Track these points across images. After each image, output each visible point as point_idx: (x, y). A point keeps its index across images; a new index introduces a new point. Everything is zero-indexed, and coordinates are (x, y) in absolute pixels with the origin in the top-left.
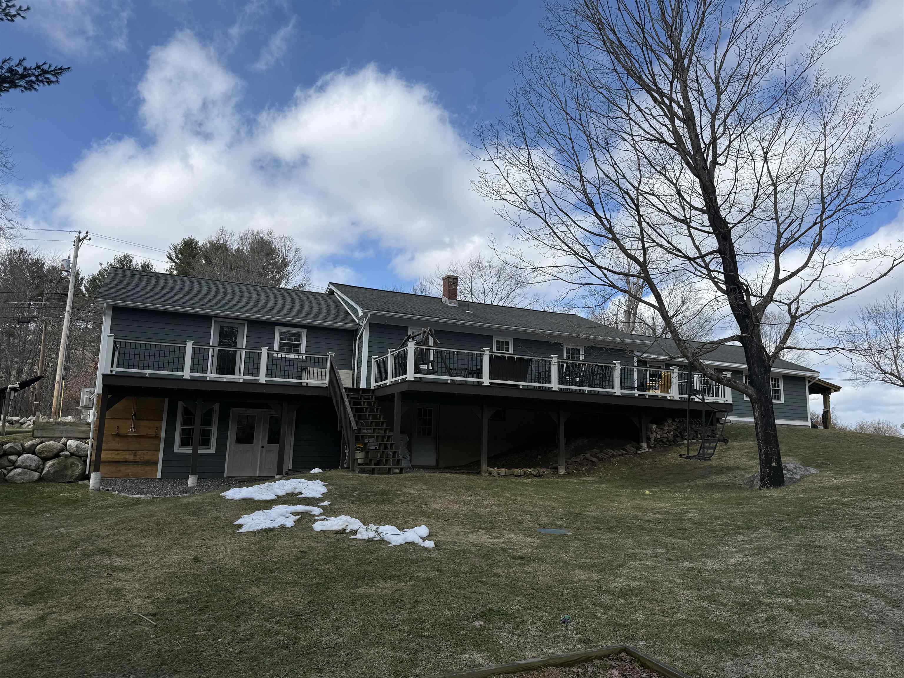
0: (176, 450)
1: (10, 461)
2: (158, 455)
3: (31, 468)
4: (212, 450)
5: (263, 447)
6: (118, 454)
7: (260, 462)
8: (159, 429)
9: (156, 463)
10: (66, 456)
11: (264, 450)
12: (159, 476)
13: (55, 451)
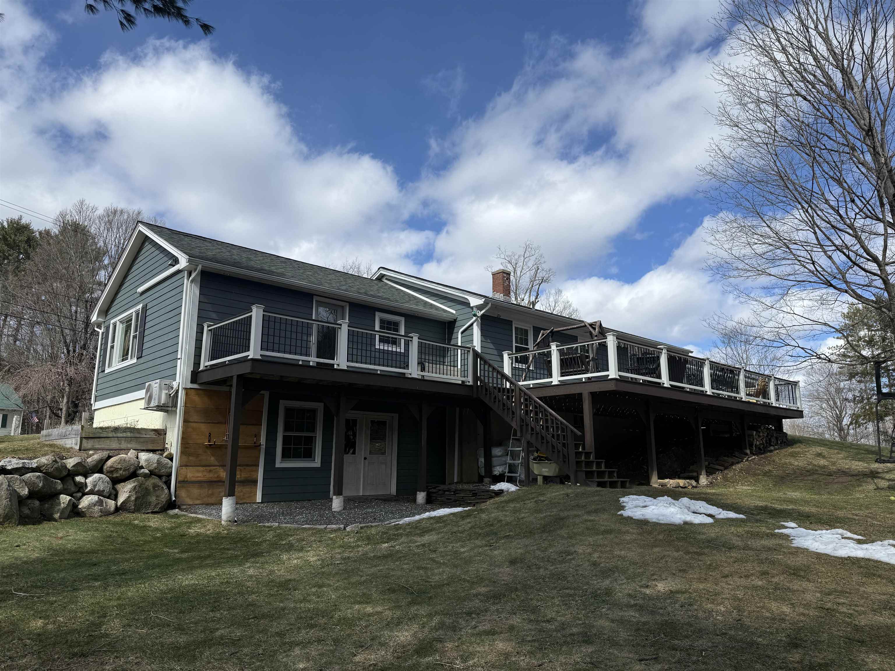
0: (278, 465)
1: (77, 484)
2: (257, 471)
3: (105, 494)
4: (317, 463)
5: (365, 459)
6: (210, 471)
7: (364, 477)
8: (257, 436)
9: (255, 482)
10: (145, 476)
11: (367, 461)
12: (259, 499)
13: (132, 470)
